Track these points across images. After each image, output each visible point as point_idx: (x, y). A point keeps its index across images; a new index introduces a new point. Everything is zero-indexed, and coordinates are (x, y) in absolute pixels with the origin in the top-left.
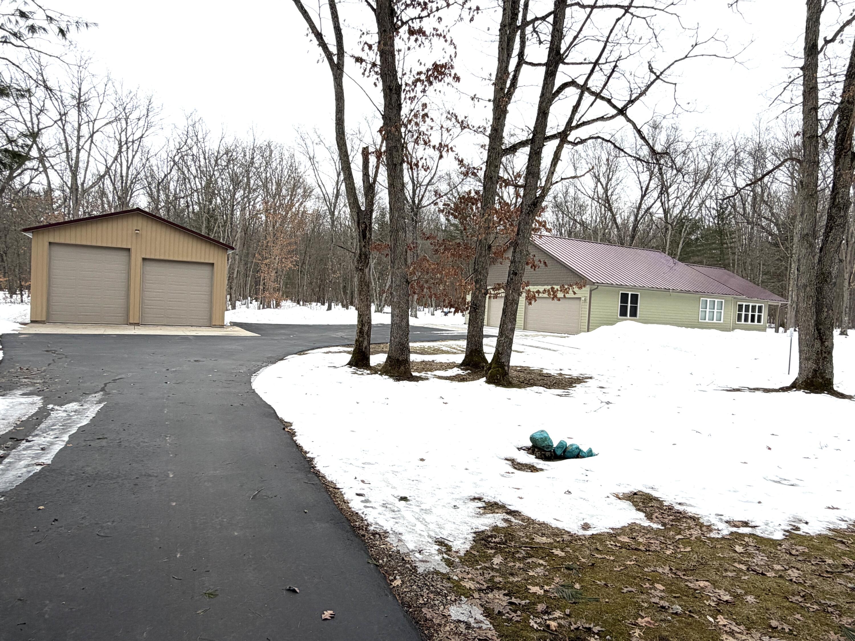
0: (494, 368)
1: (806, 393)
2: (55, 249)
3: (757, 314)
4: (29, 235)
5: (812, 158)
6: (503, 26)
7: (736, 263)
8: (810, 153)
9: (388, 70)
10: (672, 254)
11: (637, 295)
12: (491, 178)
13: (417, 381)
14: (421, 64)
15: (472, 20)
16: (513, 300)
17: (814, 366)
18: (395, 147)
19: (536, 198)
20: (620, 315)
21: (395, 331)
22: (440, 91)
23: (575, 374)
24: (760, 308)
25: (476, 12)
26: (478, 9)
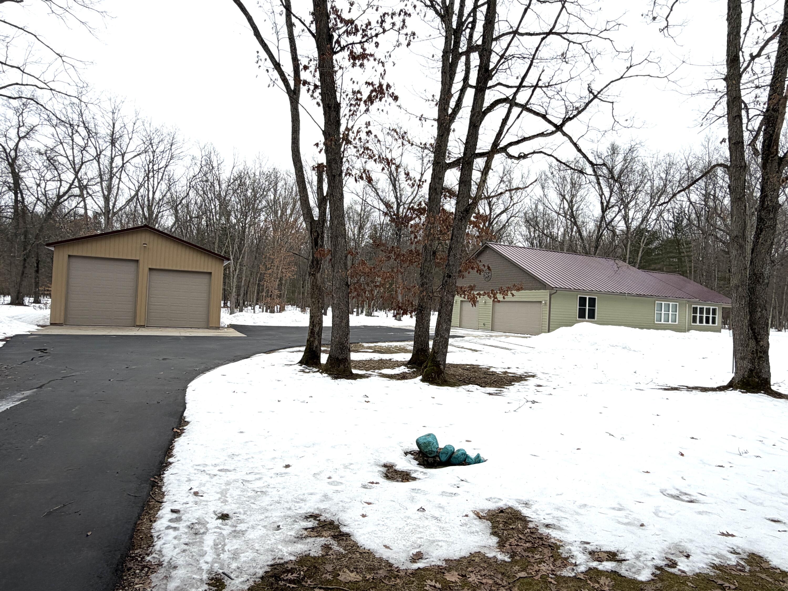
0: (430, 367)
1: (743, 392)
2: (73, 260)
3: (711, 316)
4: (52, 249)
5: (738, 163)
6: (446, 53)
7: (693, 271)
8: (736, 158)
9: (327, 90)
10: (632, 263)
11: (595, 299)
12: (436, 189)
13: (355, 379)
14: (354, 82)
15: (408, 45)
16: (448, 302)
17: (750, 366)
18: (334, 159)
19: (469, 205)
20: (579, 317)
21: (335, 332)
22: (382, 110)
23: (520, 372)
24: (714, 310)
25: (412, 37)
26: (414, 34)
